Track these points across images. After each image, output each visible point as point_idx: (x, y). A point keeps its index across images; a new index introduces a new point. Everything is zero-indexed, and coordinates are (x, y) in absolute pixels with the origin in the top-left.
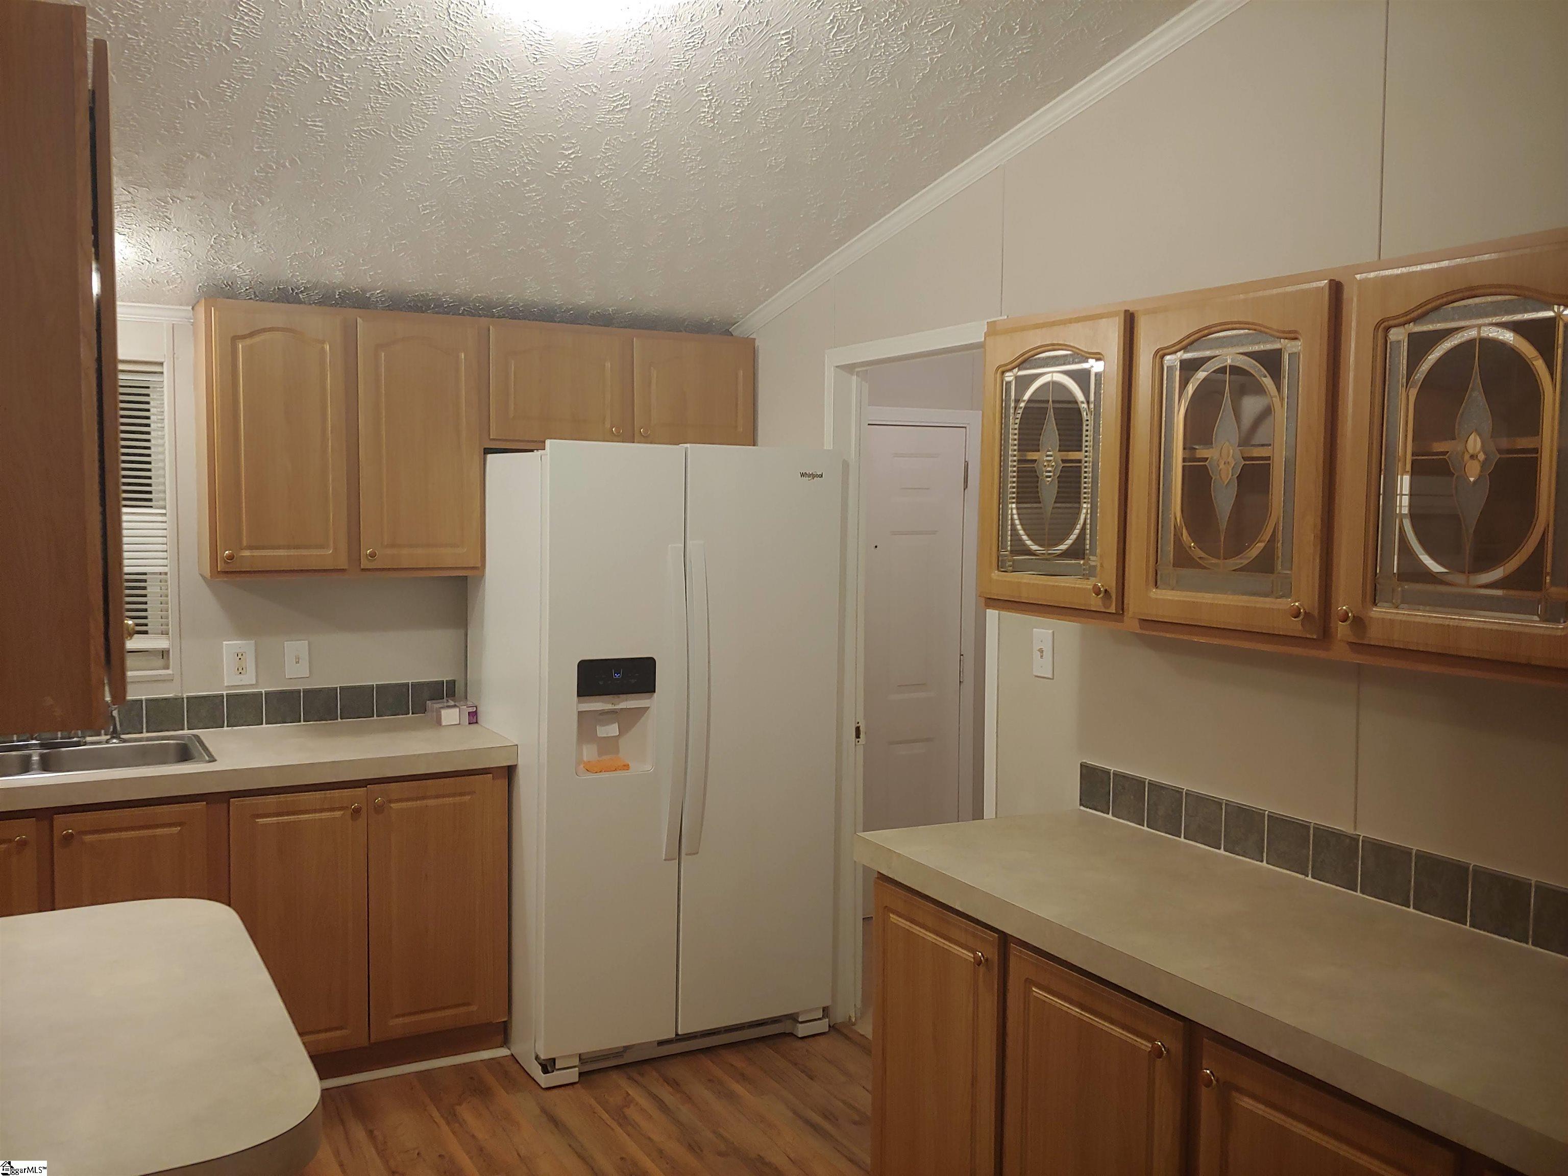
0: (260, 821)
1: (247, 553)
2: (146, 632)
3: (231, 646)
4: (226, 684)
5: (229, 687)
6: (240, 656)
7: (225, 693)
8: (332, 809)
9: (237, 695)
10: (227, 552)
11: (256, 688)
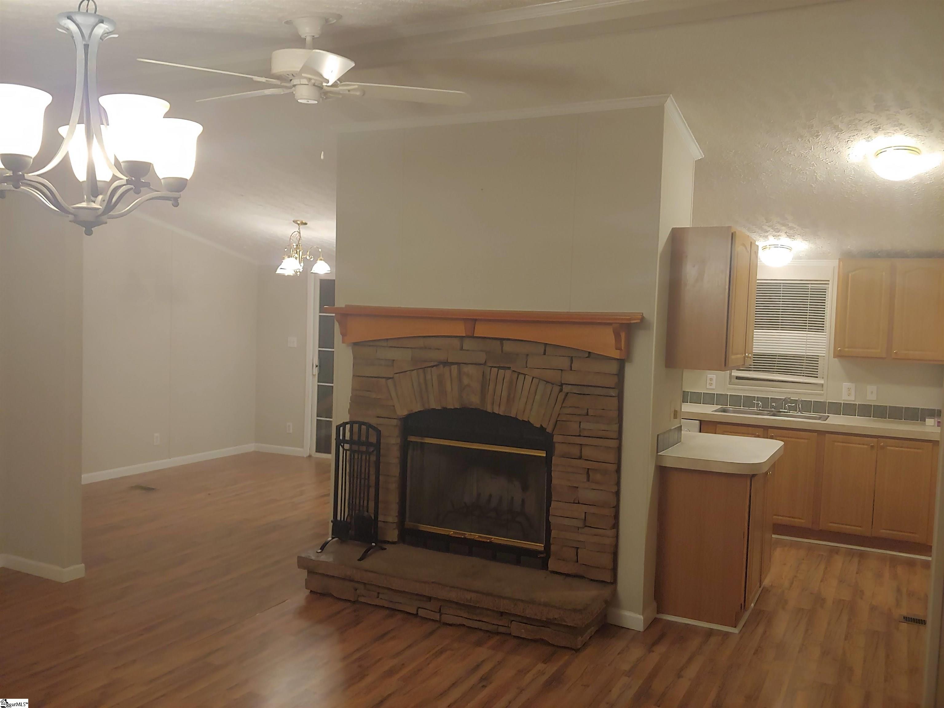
0: (836, 444)
1: (846, 350)
2: (817, 377)
3: (846, 385)
4: (843, 399)
5: (844, 400)
6: (849, 389)
7: (842, 402)
8: (864, 444)
9: (846, 404)
10: (839, 348)
11: (855, 402)
